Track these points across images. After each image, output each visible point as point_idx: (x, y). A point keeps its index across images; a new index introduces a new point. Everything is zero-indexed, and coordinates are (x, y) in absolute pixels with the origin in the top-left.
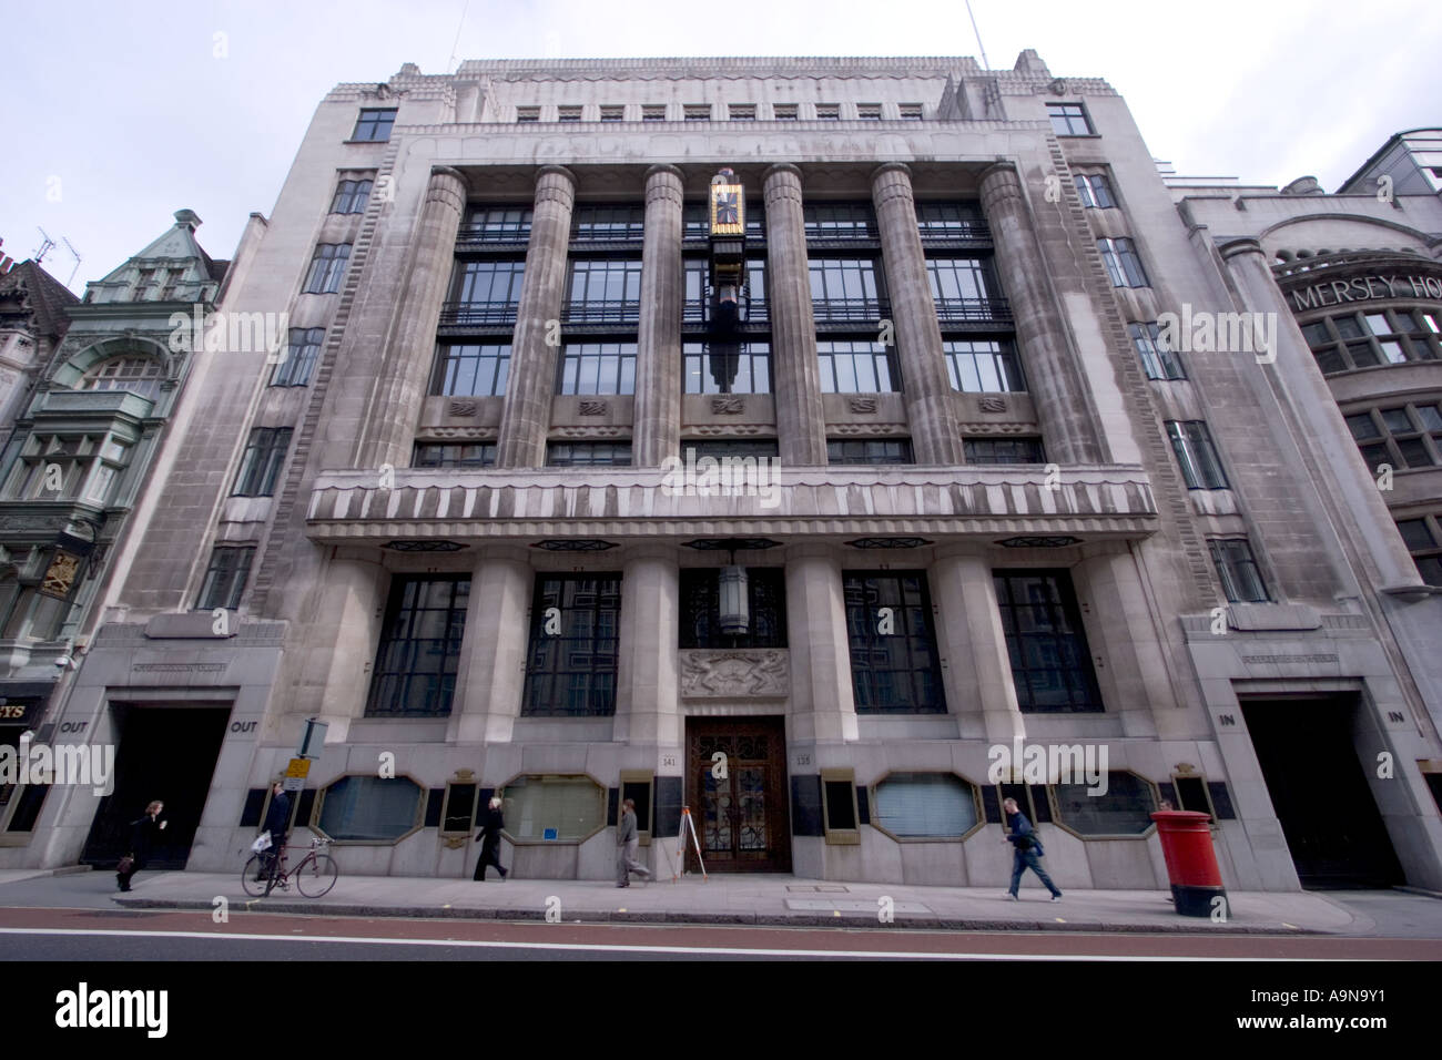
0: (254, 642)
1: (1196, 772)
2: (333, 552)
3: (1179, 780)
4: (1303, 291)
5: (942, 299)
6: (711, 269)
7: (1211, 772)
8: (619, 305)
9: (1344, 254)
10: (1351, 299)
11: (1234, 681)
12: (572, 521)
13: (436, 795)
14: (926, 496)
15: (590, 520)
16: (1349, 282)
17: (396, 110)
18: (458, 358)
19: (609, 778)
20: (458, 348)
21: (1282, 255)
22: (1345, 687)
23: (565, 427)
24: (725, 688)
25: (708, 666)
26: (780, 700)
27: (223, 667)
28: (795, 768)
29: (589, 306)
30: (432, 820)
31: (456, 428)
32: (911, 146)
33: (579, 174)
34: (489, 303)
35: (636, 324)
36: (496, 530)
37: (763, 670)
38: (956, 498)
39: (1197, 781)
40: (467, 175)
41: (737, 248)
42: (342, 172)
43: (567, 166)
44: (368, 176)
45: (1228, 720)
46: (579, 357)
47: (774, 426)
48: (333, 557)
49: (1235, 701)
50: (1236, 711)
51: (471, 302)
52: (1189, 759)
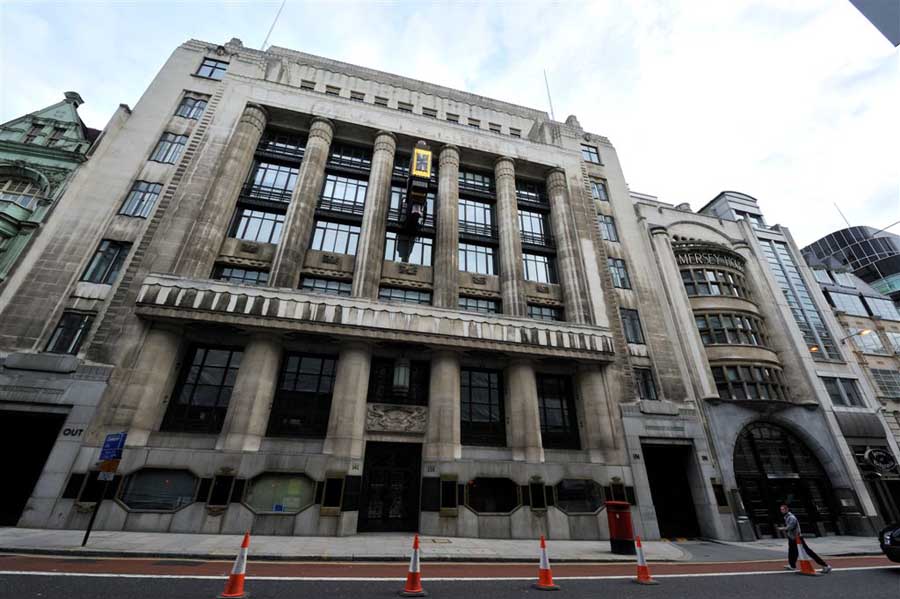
0: (87, 377)
1: (622, 481)
2: (151, 323)
3: (613, 485)
4: (683, 256)
5: (523, 231)
6: (408, 194)
7: (628, 482)
8: (352, 204)
9: (700, 242)
10: (702, 263)
11: (641, 438)
12: (313, 323)
13: (206, 482)
14: (509, 332)
15: (324, 324)
16: (701, 255)
17: (228, 63)
18: (249, 218)
19: (318, 475)
20: (250, 211)
21: (675, 237)
22: (686, 443)
23: (313, 268)
24: (391, 426)
25: (383, 414)
26: (422, 435)
27: (62, 391)
28: (426, 473)
29: (335, 201)
30: (201, 498)
31: (244, 259)
32: (517, 151)
33: (337, 125)
34: (273, 188)
35: (362, 216)
36: (263, 323)
37: (413, 418)
38: (523, 335)
39: (621, 486)
40: (269, 111)
41: (425, 185)
42: (188, 92)
43: (332, 120)
44: (204, 98)
45: (637, 457)
46: (325, 229)
47: (432, 284)
48: (152, 328)
49: (640, 447)
50: (640, 452)
51: (261, 186)
52: (619, 475)
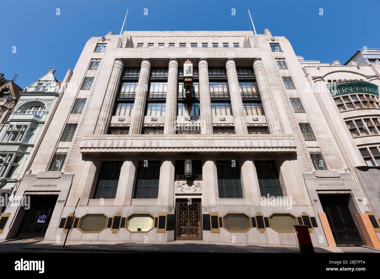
0: (65, 179)
1: (307, 214)
3: (303, 216)
5: (243, 92)
6: (184, 84)
7: (311, 214)
8: (161, 93)
10: (347, 92)
11: (317, 190)
12: (148, 148)
13: (110, 219)
14: (237, 142)
15: (153, 148)
16: (346, 88)
17: (107, 44)
18: (121, 106)
19: (156, 215)
20: (121, 104)
21: (329, 81)
23: (147, 124)
24: (186, 191)
26: (200, 194)
27: (56, 186)
28: (204, 212)
29: (154, 93)
30: (109, 226)
31: (119, 124)
32: (235, 54)
33: (152, 60)
34: (129, 92)
35: (166, 98)
36: (128, 150)
37: (195, 187)
39: (307, 217)
40: (123, 60)
41: (191, 80)
42: (92, 59)
43: (149, 58)
44: (99, 60)
45: (316, 201)
46: (151, 106)
48: (87, 157)
49: (317, 196)
50: (318, 199)
51: (124, 92)
52: (305, 211)
